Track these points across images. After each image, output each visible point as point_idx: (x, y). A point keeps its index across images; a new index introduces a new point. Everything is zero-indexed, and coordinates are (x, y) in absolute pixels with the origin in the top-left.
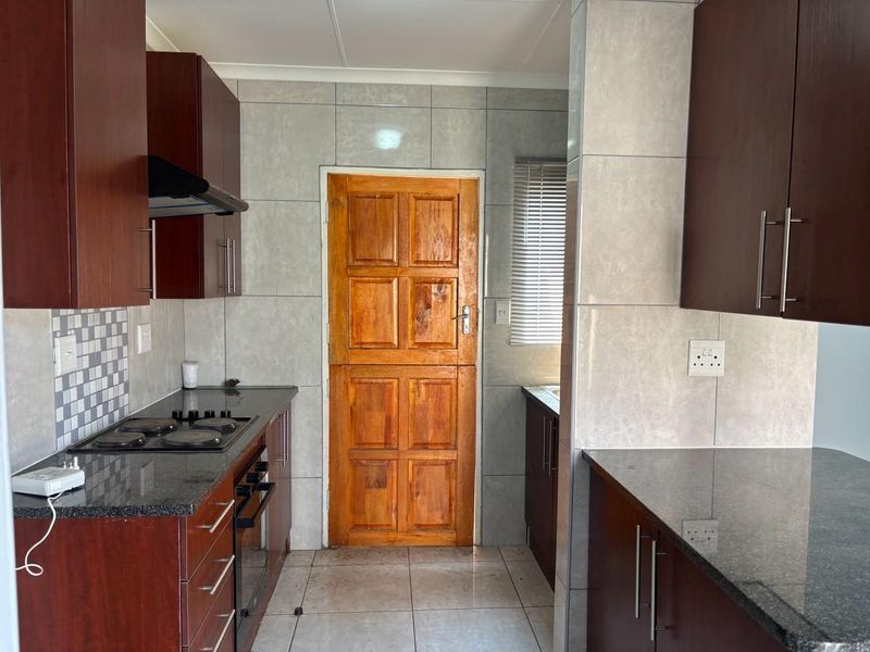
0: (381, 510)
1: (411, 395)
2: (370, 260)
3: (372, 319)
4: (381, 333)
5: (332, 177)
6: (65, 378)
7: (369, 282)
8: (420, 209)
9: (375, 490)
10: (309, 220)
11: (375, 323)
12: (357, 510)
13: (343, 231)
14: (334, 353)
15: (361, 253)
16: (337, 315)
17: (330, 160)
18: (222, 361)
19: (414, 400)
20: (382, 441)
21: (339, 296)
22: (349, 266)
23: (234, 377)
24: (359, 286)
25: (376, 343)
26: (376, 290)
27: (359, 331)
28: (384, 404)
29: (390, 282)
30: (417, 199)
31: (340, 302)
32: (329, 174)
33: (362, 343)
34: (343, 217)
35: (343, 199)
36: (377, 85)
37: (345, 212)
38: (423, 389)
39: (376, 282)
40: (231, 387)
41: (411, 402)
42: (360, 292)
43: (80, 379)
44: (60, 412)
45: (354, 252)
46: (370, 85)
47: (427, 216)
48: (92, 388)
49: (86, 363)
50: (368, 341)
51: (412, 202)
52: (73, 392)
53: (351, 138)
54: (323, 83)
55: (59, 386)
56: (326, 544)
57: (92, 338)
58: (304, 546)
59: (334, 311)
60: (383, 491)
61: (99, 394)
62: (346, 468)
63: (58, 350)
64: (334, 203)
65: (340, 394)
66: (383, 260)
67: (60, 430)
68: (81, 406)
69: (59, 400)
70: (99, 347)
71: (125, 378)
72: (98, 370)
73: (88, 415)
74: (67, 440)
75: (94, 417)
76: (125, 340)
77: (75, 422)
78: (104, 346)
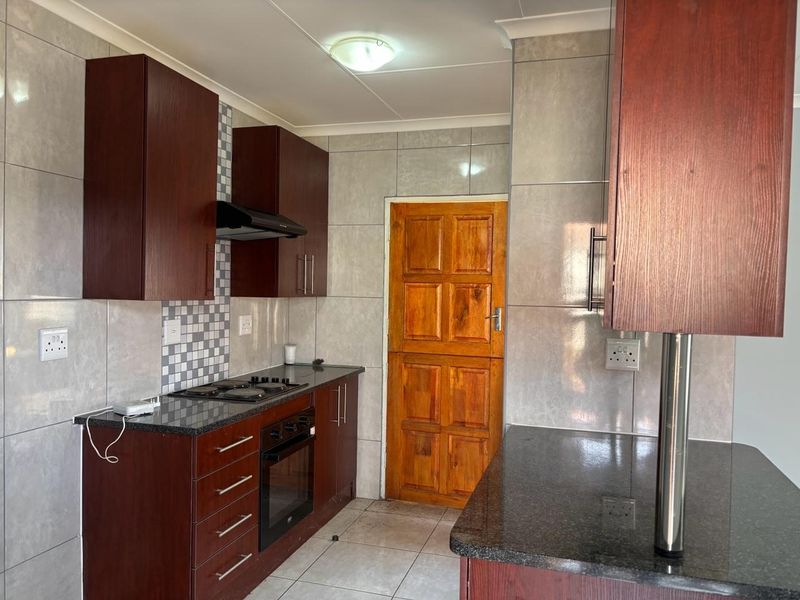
0: (427, 474)
1: (452, 380)
2: (421, 269)
3: (421, 317)
4: (428, 328)
5: (394, 206)
6: (172, 347)
7: (420, 287)
8: (461, 228)
9: (421, 457)
10: (377, 238)
11: (424, 319)
12: (408, 471)
13: (401, 246)
14: (392, 342)
15: (415, 264)
16: (395, 312)
17: (393, 192)
18: (313, 346)
19: (454, 385)
20: (428, 416)
21: (397, 298)
22: (405, 275)
23: (320, 358)
24: (412, 289)
25: (424, 336)
26: (425, 294)
27: (412, 325)
28: (430, 387)
29: (436, 287)
30: (459, 219)
31: (397, 301)
32: (392, 204)
33: (413, 336)
34: (401, 237)
35: (402, 222)
36: (428, 131)
37: (403, 232)
38: (461, 376)
39: (426, 287)
40: (318, 365)
41: (451, 387)
42: (412, 295)
43: (184, 349)
44: (166, 370)
45: (409, 262)
46: (423, 132)
47: (466, 233)
48: (195, 356)
49: (190, 339)
50: (418, 334)
51: (455, 223)
52: (178, 358)
53: (409, 174)
54: (388, 134)
55: (166, 352)
56: (383, 496)
57: (196, 321)
58: (366, 495)
59: (392, 310)
60: (427, 457)
61: (201, 361)
62: (399, 434)
63: (165, 328)
64: (394, 226)
65: (396, 375)
66: (431, 269)
67: (165, 381)
68: (184, 367)
69: (165, 361)
70: (202, 329)
71: (226, 352)
72: (201, 344)
73: (190, 374)
74: (171, 388)
75: (195, 376)
76: (227, 325)
77: (178, 377)
78: (207, 328)
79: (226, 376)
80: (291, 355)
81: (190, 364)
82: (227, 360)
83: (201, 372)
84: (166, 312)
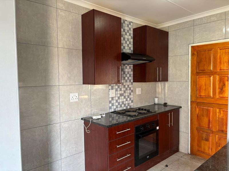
0: (207, 149)
1: (218, 114)
2: (204, 70)
3: (204, 88)
4: (207, 93)
5: (192, 47)
6: (112, 98)
7: (203, 77)
8: (222, 53)
9: (204, 141)
10: (186, 60)
11: (205, 90)
12: (199, 146)
13: (195, 62)
14: (192, 98)
15: (202, 68)
16: (193, 87)
17: (192, 42)
18: (164, 98)
19: (219, 115)
20: (207, 126)
21: (194, 81)
22: (197, 73)
23: (166, 102)
24: (200, 78)
25: (205, 96)
26: (205, 79)
27: (200, 92)
28: (208, 115)
29: (210, 77)
30: (220, 49)
31: (195, 84)
32: (191, 46)
33: (201, 96)
34: (195, 58)
35: (196, 53)
36: (206, 17)
37: (196, 56)
38: (222, 112)
39: (206, 77)
40: (165, 105)
41: (217, 116)
42: (200, 80)
43: (117, 98)
44: (110, 105)
45: (199, 68)
46: (204, 17)
47: (224, 54)
48: (121, 101)
49: (119, 95)
50: (202, 95)
51: (219, 51)
52: (115, 101)
53: (198, 34)
54: (190, 21)
55: (110, 99)
56: (189, 153)
57: (121, 90)
58: (183, 151)
59: (192, 86)
60: (207, 142)
61: (123, 102)
62: (195, 132)
63: (110, 92)
64: (193, 54)
65: (194, 110)
66: (209, 70)
67: (110, 108)
68: (117, 104)
69: (110, 102)
70: (123, 92)
71: (132, 99)
72: (123, 97)
73: (119, 106)
74: (113, 110)
75: (121, 106)
76: (132, 91)
77: (115, 107)
78: (125, 92)
79: (132, 107)
80: (156, 101)
81: (119, 103)
82: (132, 102)
83: (123, 106)
84: (110, 87)
